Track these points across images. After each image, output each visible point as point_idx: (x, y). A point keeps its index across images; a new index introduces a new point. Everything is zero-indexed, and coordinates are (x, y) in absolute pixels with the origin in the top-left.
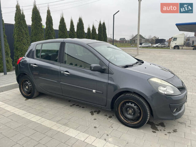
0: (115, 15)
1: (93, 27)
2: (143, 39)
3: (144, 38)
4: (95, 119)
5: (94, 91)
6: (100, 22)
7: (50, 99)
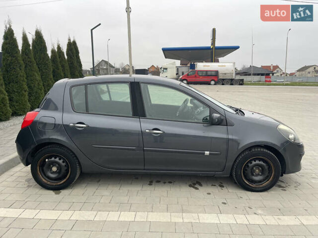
0: (93, 31)
1: (59, 48)
2: (112, 69)
3: (114, 67)
4: (209, 194)
5: (207, 153)
6: (69, 40)
7: (99, 181)
